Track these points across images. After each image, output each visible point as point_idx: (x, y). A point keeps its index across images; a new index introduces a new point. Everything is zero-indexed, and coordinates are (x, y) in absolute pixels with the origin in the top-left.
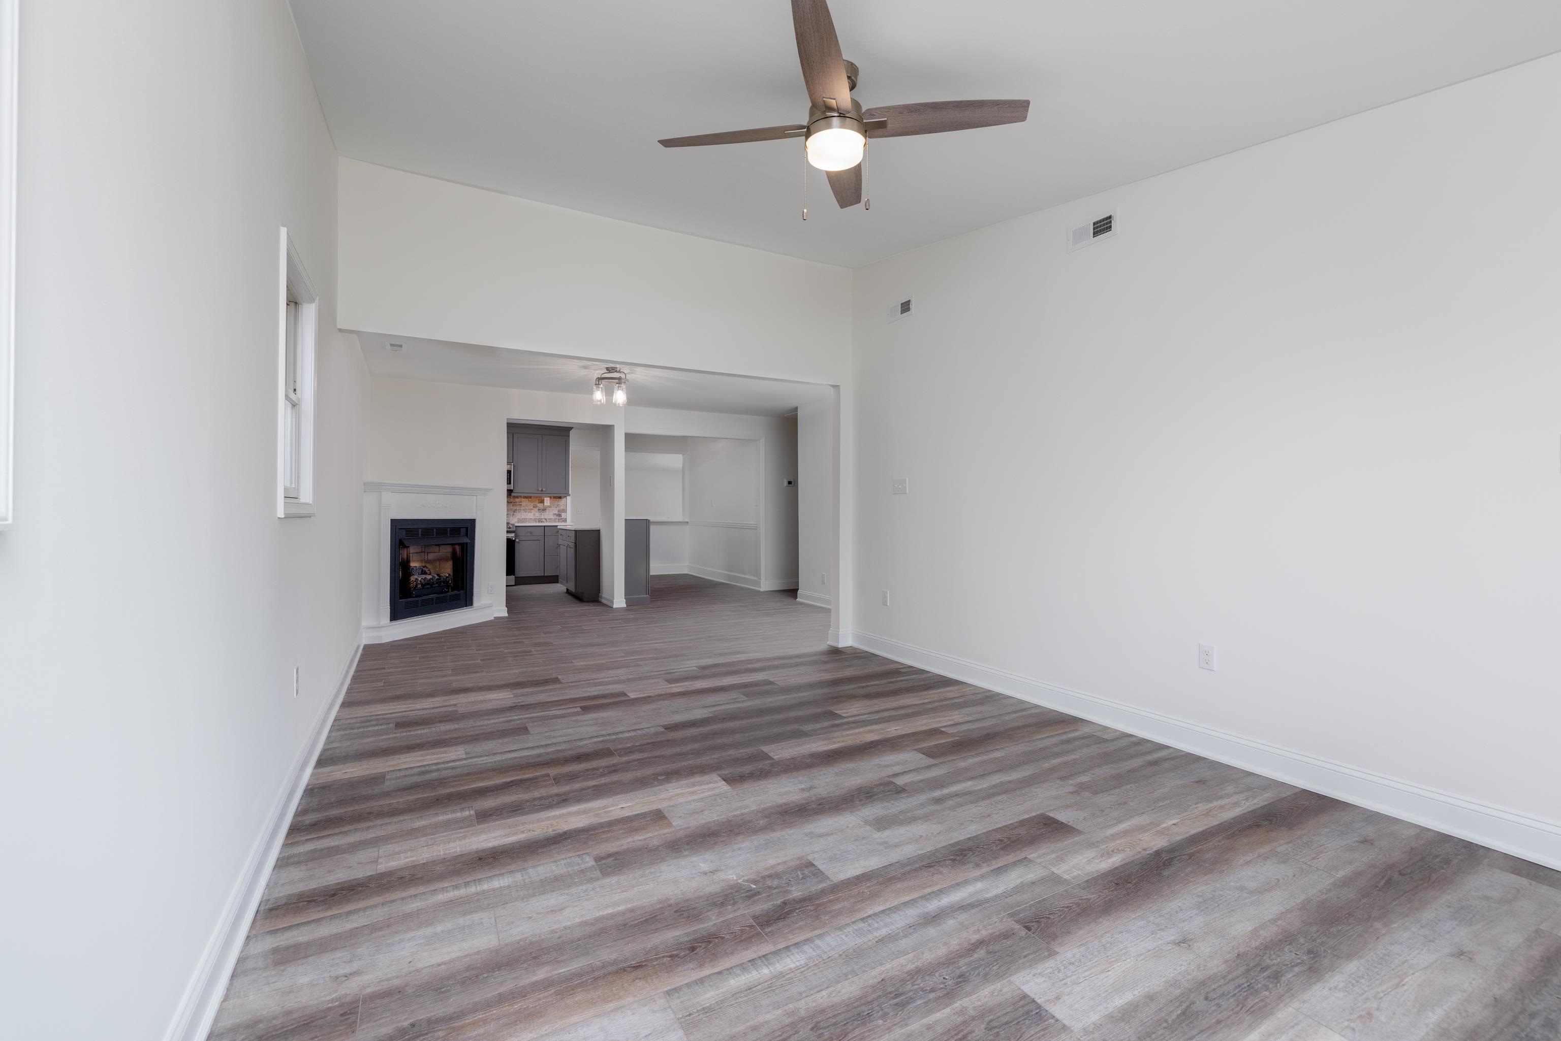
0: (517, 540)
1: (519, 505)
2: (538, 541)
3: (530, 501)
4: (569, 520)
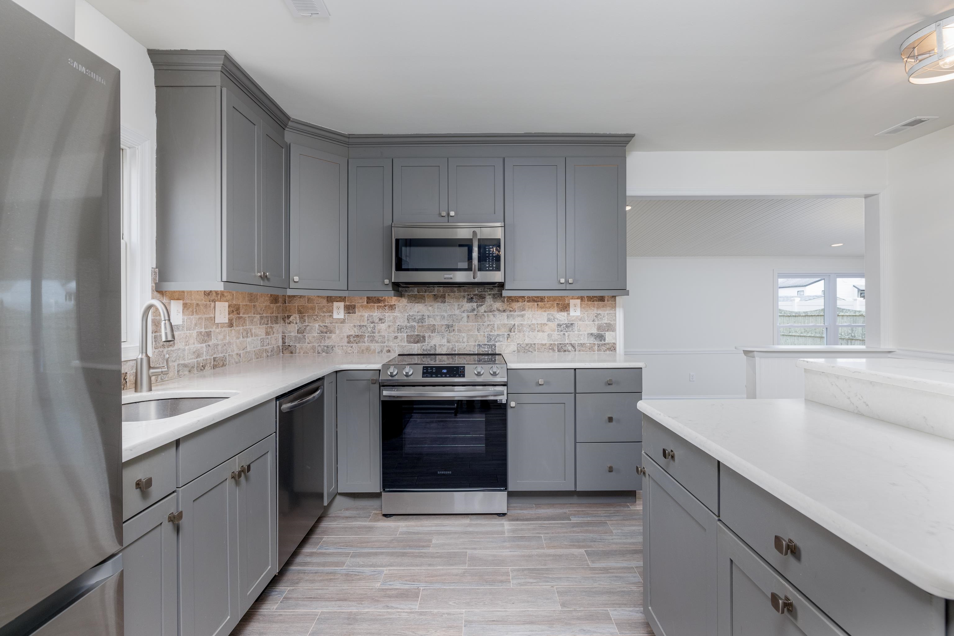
0: (513, 404)
1: (518, 316)
2: (564, 404)
3: (541, 308)
4: (620, 348)
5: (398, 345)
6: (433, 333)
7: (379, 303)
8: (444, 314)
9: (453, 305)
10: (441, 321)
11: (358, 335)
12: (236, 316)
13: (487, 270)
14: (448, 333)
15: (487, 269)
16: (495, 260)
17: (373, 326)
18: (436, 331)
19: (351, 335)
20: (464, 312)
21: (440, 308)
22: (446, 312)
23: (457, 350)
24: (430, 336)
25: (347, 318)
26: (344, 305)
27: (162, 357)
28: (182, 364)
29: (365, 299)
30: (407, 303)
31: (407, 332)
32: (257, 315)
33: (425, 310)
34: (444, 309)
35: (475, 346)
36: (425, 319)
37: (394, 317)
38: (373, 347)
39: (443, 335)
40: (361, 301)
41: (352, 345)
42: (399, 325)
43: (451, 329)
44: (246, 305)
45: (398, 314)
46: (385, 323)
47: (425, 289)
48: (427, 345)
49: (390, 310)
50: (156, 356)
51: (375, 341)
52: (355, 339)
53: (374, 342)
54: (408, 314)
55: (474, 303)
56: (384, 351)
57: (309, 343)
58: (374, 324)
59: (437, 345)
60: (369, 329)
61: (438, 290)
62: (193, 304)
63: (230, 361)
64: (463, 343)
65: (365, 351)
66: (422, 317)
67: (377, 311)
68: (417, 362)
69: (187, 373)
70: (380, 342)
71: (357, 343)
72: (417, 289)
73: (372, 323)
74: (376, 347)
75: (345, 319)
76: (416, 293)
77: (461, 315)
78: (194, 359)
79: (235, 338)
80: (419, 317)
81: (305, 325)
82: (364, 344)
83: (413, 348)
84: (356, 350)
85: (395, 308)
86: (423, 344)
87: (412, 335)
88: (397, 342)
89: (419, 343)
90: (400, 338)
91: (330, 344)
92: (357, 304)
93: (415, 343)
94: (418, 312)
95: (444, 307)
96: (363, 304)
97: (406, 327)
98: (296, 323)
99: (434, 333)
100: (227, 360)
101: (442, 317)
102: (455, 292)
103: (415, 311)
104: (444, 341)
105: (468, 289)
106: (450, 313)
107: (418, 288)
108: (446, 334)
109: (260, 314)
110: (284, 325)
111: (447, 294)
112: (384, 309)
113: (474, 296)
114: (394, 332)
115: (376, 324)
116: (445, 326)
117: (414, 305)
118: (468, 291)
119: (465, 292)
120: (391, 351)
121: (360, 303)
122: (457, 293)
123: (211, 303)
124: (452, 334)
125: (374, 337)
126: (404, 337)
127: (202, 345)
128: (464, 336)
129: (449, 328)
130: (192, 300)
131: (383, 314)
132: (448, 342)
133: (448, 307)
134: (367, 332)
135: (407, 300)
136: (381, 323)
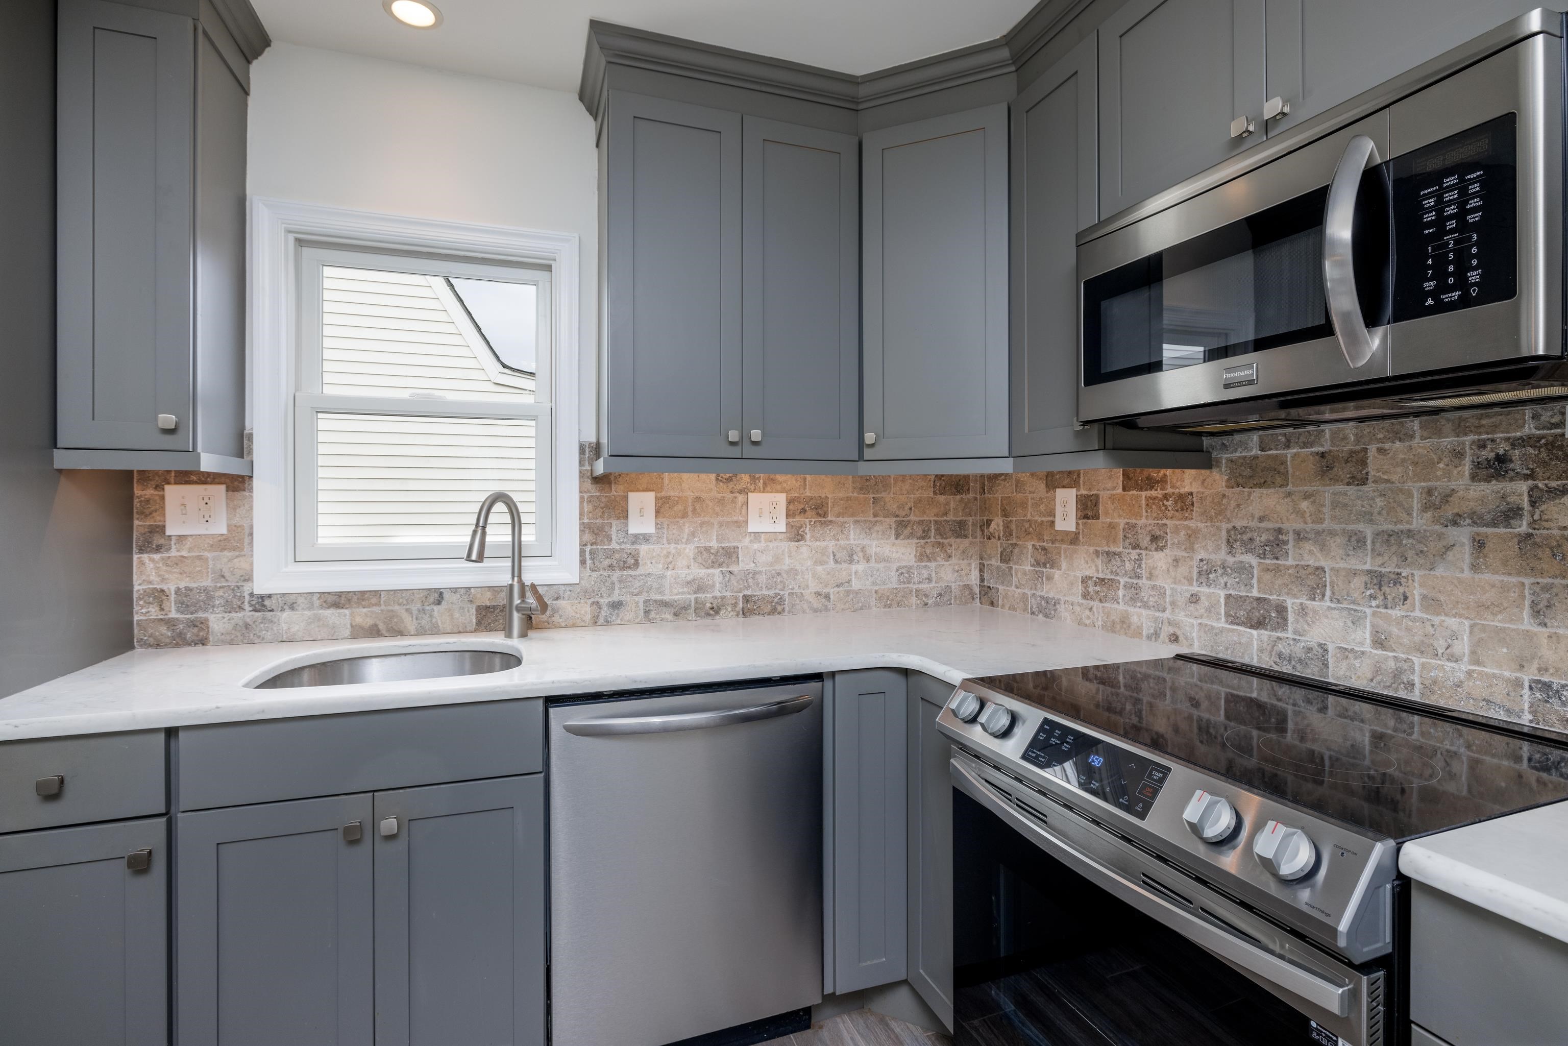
5: (1200, 624)
6: (1314, 599)
7: (1152, 488)
8: (1360, 527)
9: (1401, 490)
10: (1348, 555)
11: (1103, 580)
12: (813, 520)
13: (1431, 311)
14: (1378, 607)
15: (1430, 302)
16: (1476, 244)
17: (1137, 557)
18: (1328, 593)
19: (1091, 578)
20: (1455, 523)
21: (1346, 505)
22: (1371, 520)
23: (1418, 687)
24: (1303, 608)
25: (1083, 531)
26: (1077, 496)
27: (607, 584)
28: (655, 601)
29: (1118, 478)
30: (1228, 487)
31: (1226, 584)
32: (884, 517)
33: (1288, 511)
34: (1359, 508)
35: (1521, 686)
36: (1286, 543)
37: (1190, 532)
38: (1135, 619)
39: (1355, 610)
40: (1109, 485)
41: (1092, 603)
42: (1201, 560)
43: (1393, 592)
44: (848, 499)
45: (1199, 524)
46: (1167, 551)
47: (1285, 435)
48: (1294, 640)
49: (1177, 511)
50: (593, 583)
51: (1142, 601)
52: (1098, 588)
53: (1139, 604)
54: (1230, 526)
55: (1511, 480)
56: (1164, 635)
57: (1017, 587)
58: (1138, 551)
59: (1331, 647)
60: (1127, 564)
61: (1334, 434)
62: (687, 498)
63: (793, 605)
64: (1448, 660)
65: (1118, 627)
66: (1277, 539)
67: (1147, 512)
68: (1258, 694)
69: (669, 617)
70: (1154, 607)
71: (1101, 601)
72: (1260, 436)
73: (1134, 548)
74: (1144, 620)
75: (1079, 533)
76: (1255, 451)
77: (1440, 536)
78: (689, 594)
79: (809, 563)
80: (1264, 537)
81: (1012, 542)
82: (1115, 606)
83: (1244, 640)
84: (1100, 619)
85: (1193, 504)
86: (1280, 634)
87: (1241, 597)
88: (1196, 614)
89: (1266, 630)
90: (1204, 602)
91: (1051, 595)
92: (1101, 493)
93: (1252, 627)
94: (1261, 519)
95: (1359, 502)
96: (1114, 492)
97: (1224, 567)
98: (999, 539)
99: (1320, 600)
100: (786, 602)
101: (1353, 539)
102: (1412, 437)
103: (1253, 516)
104: (1362, 637)
105: (1481, 417)
106: (1389, 527)
107: (1261, 433)
108: (1368, 611)
109: (897, 516)
110: (982, 540)
111: (1372, 449)
112: (1163, 508)
113: (1514, 446)
114: (1190, 581)
115: (1144, 552)
116: (1366, 578)
117: (1250, 494)
118: (1478, 429)
119: (1466, 434)
120: (1181, 638)
121: (1108, 490)
122: (1423, 438)
123: (737, 495)
124: (1396, 613)
125: (1137, 588)
126: (1219, 601)
127: (711, 571)
128: (1455, 628)
129: (1385, 589)
130: (682, 490)
131: (1160, 522)
132: (1379, 643)
133: (1378, 500)
134: (1123, 572)
135: (1227, 477)
136: (1156, 550)
